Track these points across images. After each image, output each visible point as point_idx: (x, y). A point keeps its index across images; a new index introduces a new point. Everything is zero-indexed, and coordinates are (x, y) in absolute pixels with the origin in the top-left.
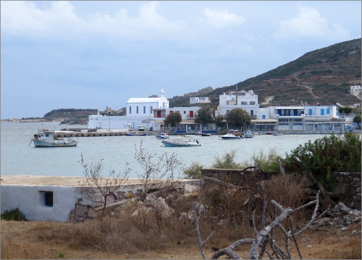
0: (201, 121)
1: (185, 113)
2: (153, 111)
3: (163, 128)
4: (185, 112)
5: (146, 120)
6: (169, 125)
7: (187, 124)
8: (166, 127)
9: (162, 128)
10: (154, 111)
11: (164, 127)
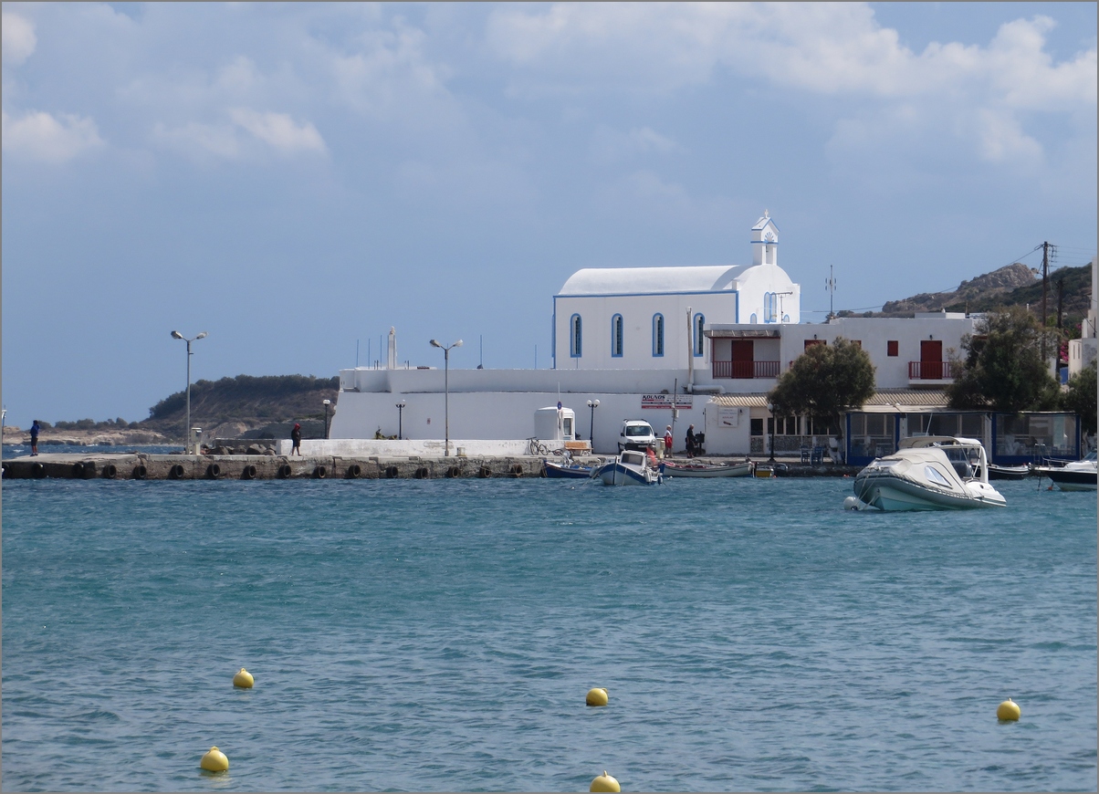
0: (989, 397)
1: (896, 354)
2: (707, 343)
3: (766, 437)
4: (893, 348)
5: (666, 392)
6: (803, 420)
7: (903, 415)
8: (780, 431)
9: (761, 441)
10: (714, 339)
11: (771, 430)
